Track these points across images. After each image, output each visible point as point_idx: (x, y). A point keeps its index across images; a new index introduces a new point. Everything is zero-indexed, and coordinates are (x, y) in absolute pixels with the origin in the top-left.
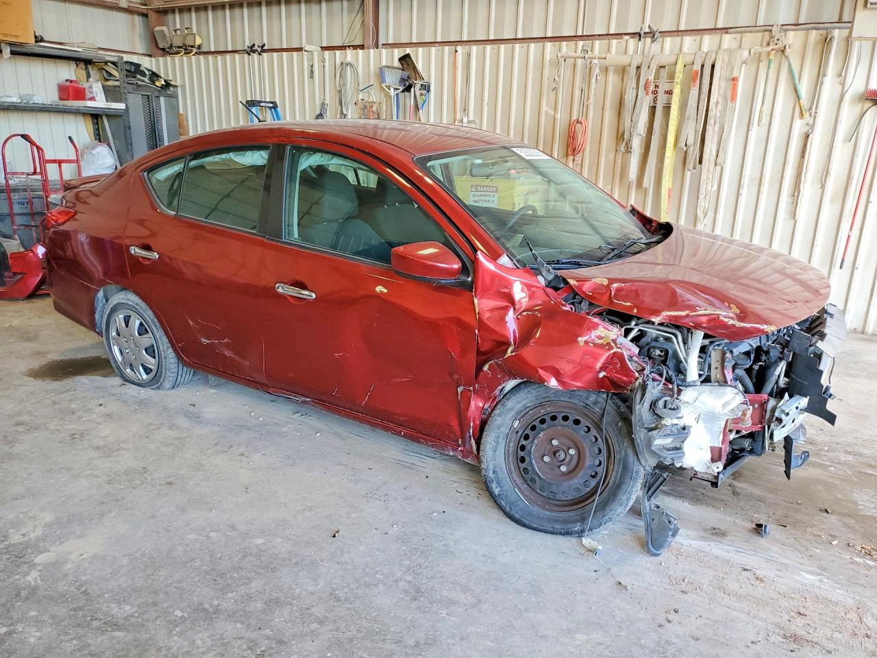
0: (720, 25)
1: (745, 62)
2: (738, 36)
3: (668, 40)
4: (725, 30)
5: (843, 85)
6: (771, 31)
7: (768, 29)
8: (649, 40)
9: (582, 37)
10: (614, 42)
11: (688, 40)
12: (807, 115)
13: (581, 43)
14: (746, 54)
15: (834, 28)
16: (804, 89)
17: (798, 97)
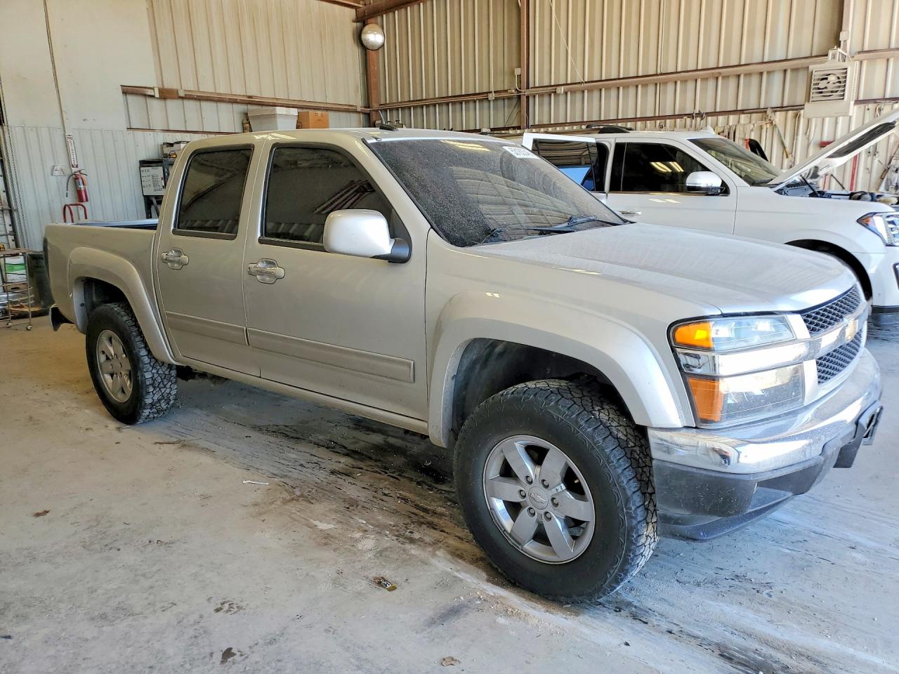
0: (739, 108)
1: (752, 130)
2: (749, 115)
3: (710, 118)
4: (743, 111)
5: (808, 139)
6: (766, 112)
7: (764, 111)
8: (699, 119)
9: (660, 118)
10: (678, 120)
11: (721, 118)
12: (790, 156)
13: (658, 122)
14: (752, 126)
15: (801, 109)
16: (787, 143)
17: (784, 148)
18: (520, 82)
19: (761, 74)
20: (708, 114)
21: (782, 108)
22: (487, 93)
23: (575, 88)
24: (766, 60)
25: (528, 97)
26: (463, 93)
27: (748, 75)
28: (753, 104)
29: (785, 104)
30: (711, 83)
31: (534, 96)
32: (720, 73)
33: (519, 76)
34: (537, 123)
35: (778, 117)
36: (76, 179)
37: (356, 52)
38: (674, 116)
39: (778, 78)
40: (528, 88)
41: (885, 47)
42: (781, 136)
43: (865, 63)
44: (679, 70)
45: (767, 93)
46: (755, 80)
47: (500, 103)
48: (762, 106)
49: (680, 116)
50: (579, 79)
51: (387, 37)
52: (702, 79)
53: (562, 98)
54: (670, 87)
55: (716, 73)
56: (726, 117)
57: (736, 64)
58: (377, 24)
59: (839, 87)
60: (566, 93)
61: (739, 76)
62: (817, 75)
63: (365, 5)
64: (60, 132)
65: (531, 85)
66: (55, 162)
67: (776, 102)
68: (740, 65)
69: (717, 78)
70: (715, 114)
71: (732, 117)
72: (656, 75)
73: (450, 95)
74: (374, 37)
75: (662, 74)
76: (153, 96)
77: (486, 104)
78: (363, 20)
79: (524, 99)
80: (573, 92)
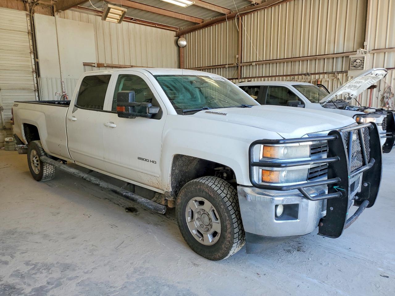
18: (238, 60)
19: (333, 58)
20: (312, 74)
21: (341, 72)
22: (225, 65)
23: (260, 63)
24: (335, 53)
25: (241, 67)
26: (216, 65)
27: (328, 59)
28: (330, 70)
29: (343, 70)
30: (313, 62)
31: (244, 66)
32: (316, 58)
33: (238, 58)
34: (245, 77)
35: (340, 76)
36: (64, 97)
37: (175, 49)
38: (299, 75)
39: (340, 60)
40: (241, 63)
41: (384, 48)
42: (341, 84)
43: (375, 54)
44: (301, 56)
45: (336, 66)
46: (331, 61)
47: (230, 69)
48: (334, 71)
49: (301, 75)
50: (261, 60)
51: (188, 42)
52: (310, 60)
53: (254, 67)
54: (297, 63)
55: (314, 58)
56: (319, 75)
57: (323, 54)
58: (184, 37)
59: (361, 64)
60: (256, 65)
61: (324, 59)
62: (352, 60)
63: (180, 30)
64: (60, 80)
65: (243, 62)
66: (57, 91)
67: (339, 70)
68: (325, 55)
69: (316, 60)
70: (315, 74)
71: (321, 75)
72: (292, 58)
73: (211, 65)
74: (183, 43)
75: (294, 58)
76: (95, 66)
77: (225, 69)
78: (179, 36)
79: (239, 68)
80: (259, 65)
